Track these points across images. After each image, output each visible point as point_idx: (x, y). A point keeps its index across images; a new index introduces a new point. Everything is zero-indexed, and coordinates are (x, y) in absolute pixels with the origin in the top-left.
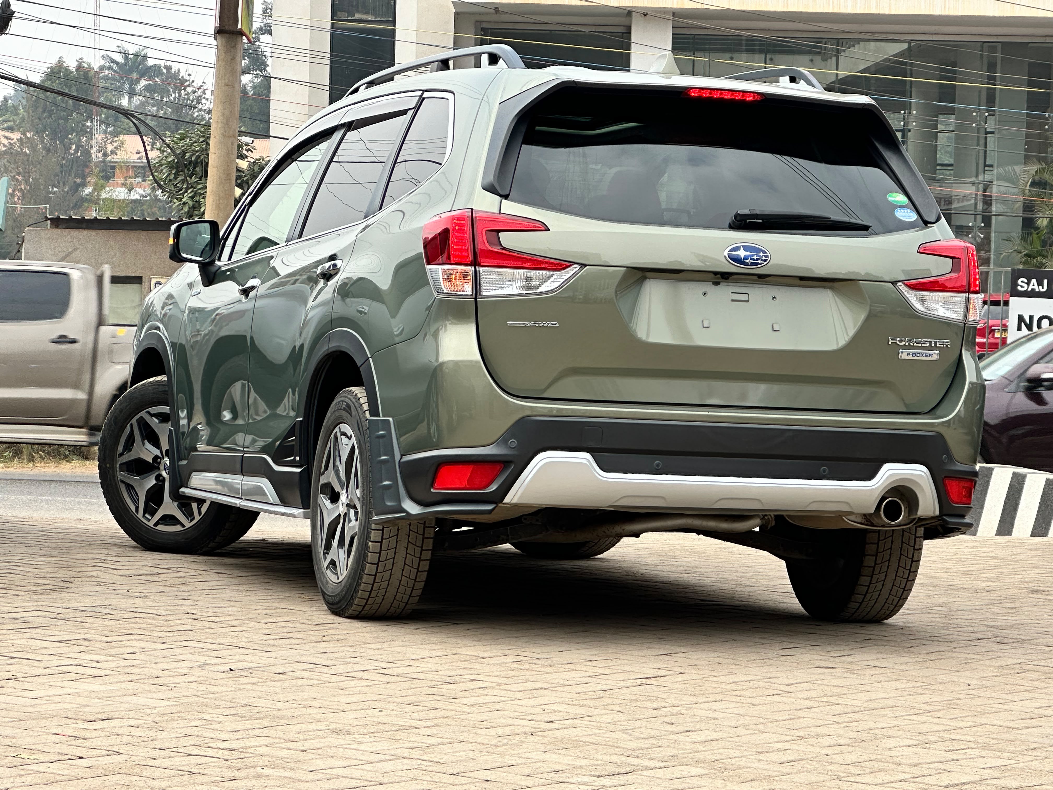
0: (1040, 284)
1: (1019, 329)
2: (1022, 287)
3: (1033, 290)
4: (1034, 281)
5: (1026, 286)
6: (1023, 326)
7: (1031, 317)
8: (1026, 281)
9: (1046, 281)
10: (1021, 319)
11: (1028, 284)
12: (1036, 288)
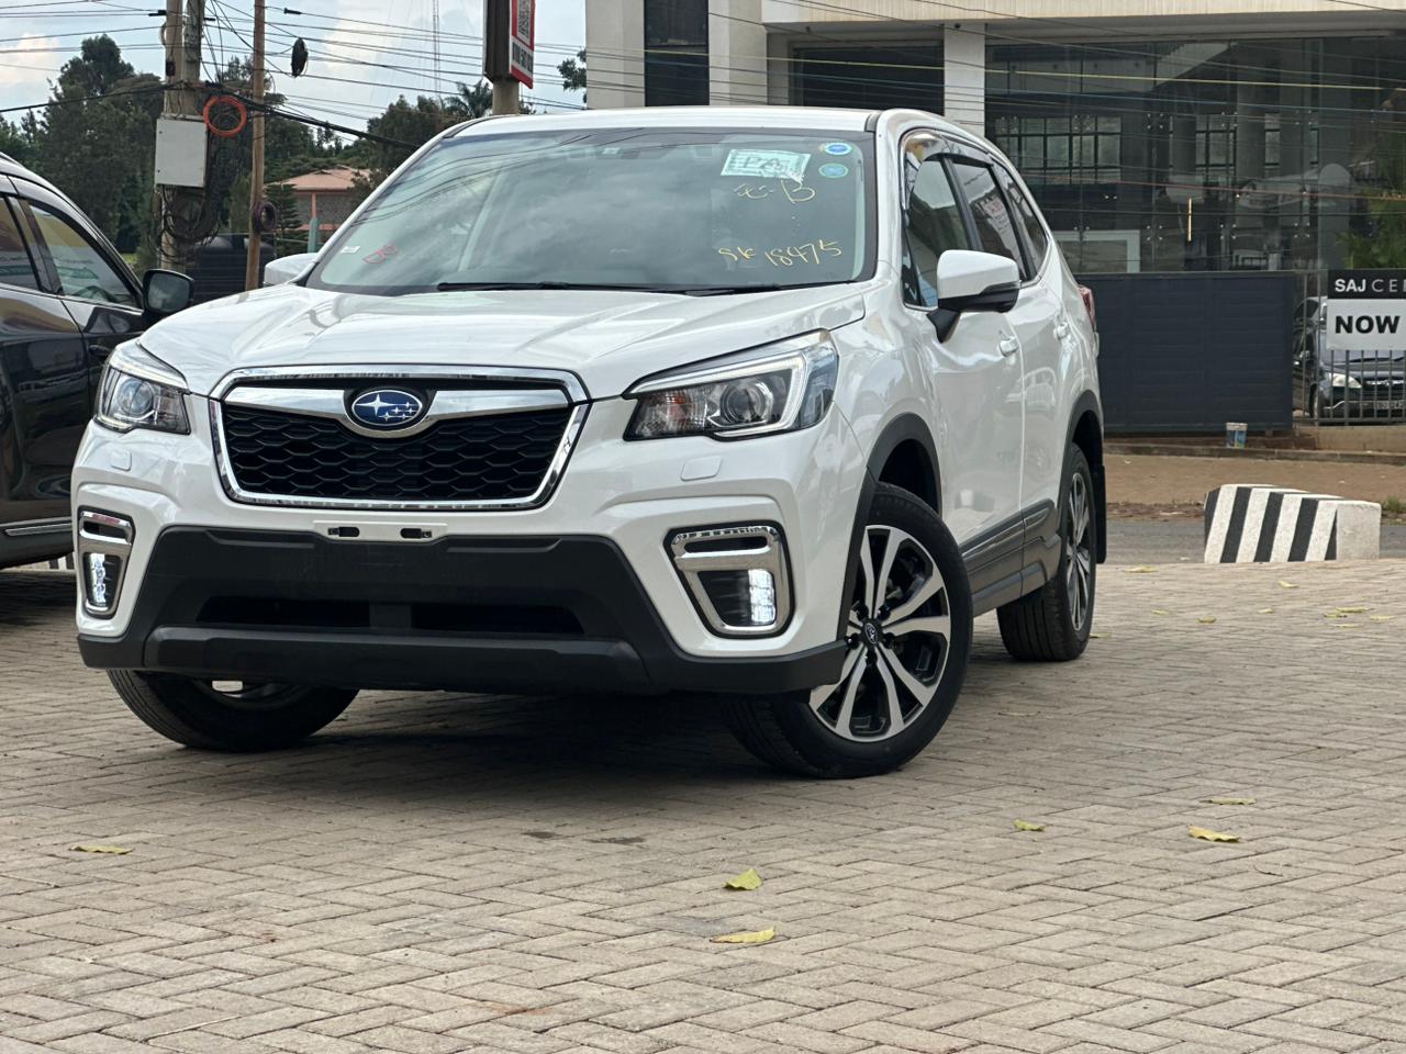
0: (1358, 284)
1: (1338, 331)
2: (1340, 288)
3: (1351, 290)
4: (1352, 281)
5: (1344, 287)
6: (1342, 327)
7: (1350, 318)
8: (1343, 281)
9: (1364, 281)
10: (1339, 320)
11: (1346, 285)
12: (1354, 288)
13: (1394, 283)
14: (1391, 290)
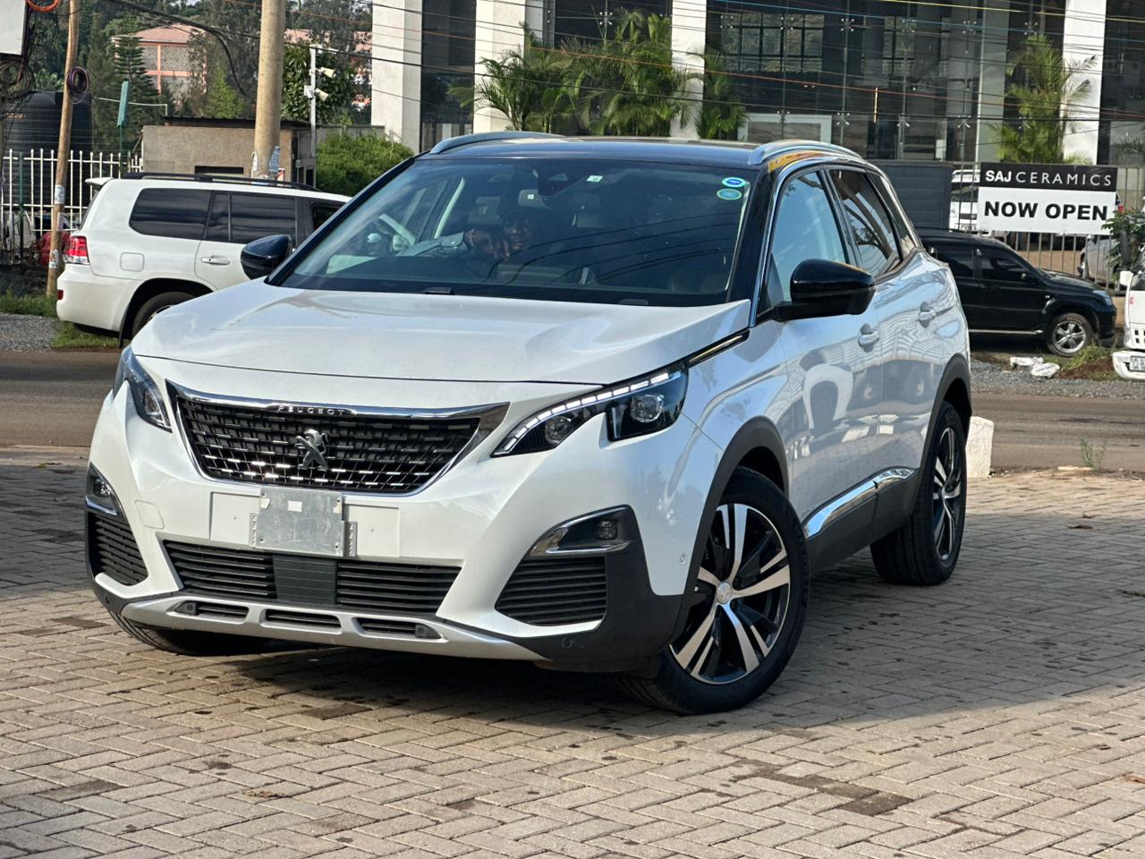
0: (1005, 175)
1: (987, 214)
2: (990, 178)
3: (999, 180)
4: (1000, 173)
5: (993, 177)
6: (990, 211)
7: (997, 204)
8: (993, 173)
9: (1010, 173)
10: (988, 205)
11: (995, 175)
12: (1002, 179)
13: (1034, 175)
14: (1032, 182)
